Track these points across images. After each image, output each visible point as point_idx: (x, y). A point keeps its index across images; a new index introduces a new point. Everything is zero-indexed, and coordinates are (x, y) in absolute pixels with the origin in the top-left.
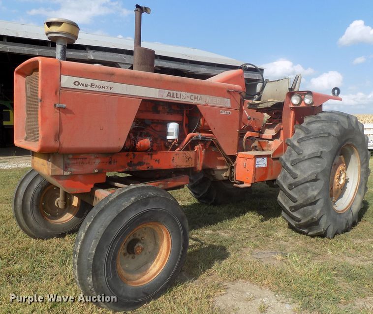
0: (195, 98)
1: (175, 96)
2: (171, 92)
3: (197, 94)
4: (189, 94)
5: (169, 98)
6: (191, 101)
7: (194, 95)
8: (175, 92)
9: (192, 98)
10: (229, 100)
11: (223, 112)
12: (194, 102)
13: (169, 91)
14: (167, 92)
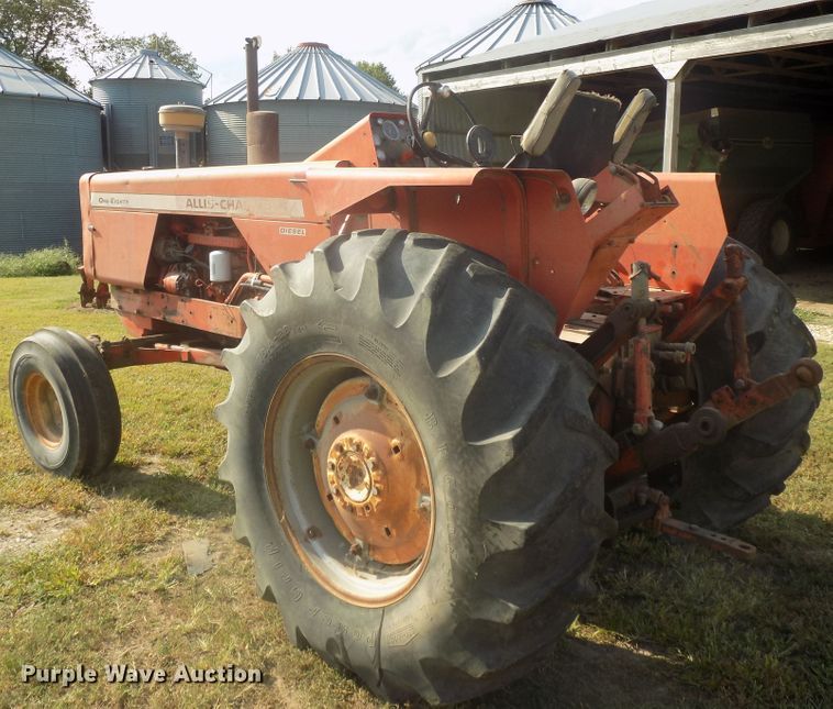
0: (229, 205)
1: (197, 204)
2: (192, 198)
3: (231, 196)
4: (218, 199)
5: (190, 209)
6: (224, 211)
7: (225, 198)
8: (197, 198)
9: (224, 204)
10: (299, 203)
11: (288, 232)
12: (229, 213)
13: (189, 197)
14: (185, 198)
